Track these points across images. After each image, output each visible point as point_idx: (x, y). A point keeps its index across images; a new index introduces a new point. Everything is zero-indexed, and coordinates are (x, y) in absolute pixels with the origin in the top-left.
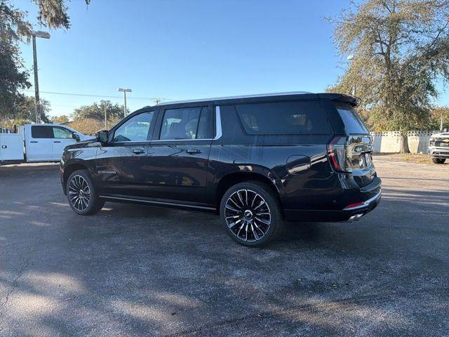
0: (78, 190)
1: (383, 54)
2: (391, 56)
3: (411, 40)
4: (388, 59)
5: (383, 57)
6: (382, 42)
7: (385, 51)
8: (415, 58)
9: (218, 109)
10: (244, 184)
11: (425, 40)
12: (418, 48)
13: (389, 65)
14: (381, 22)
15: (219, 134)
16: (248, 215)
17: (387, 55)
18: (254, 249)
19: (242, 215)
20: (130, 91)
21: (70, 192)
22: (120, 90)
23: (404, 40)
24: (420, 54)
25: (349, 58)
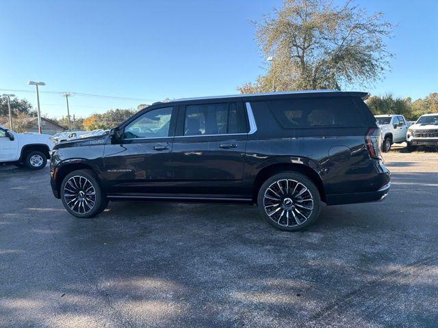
0: (77, 192)
1: (299, 57)
2: (305, 59)
3: (322, 46)
4: (302, 61)
5: (299, 60)
6: (297, 46)
7: (301, 54)
8: (324, 62)
9: (248, 105)
10: (284, 174)
11: (332, 46)
12: (326, 53)
13: (304, 66)
14: (298, 28)
15: (253, 129)
16: (288, 202)
17: (302, 58)
18: (298, 233)
19: (281, 203)
20: (43, 84)
21: (66, 195)
22: (32, 83)
23: (317, 45)
24: (328, 58)
25: (269, 59)
